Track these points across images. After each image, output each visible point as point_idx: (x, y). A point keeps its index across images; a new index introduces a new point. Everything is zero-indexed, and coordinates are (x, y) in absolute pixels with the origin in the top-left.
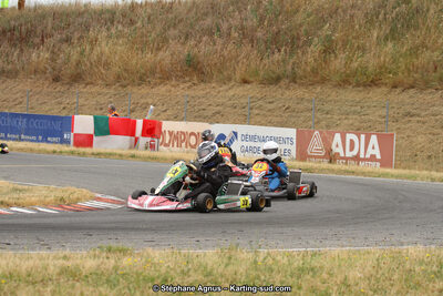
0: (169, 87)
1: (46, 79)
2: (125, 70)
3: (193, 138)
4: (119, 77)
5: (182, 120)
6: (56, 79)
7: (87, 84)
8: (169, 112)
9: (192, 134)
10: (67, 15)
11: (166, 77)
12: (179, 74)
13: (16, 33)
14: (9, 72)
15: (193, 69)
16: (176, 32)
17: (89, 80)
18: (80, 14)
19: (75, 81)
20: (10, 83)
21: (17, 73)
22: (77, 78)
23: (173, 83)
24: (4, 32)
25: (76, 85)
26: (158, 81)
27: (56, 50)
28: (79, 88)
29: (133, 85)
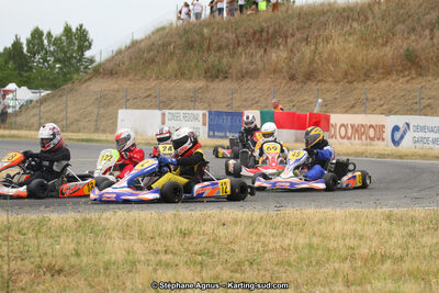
0: (389, 82)
1: (284, 78)
2: (352, 66)
3: (372, 130)
4: (346, 74)
5: (395, 114)
6: (292, 78)
7: (319, 81)
8: (384, 107)
9: (371, 126)
10: (313, 14)
11: (388, 72)
12: (400, 68)
13: (264, 34)
14: (252, 72)
15: (412, 63)
16: (403, 27)
17: (320, 78)
18: (324, 13)
19: (308, 79)
20: (252, 83)
21: (259, 72)
22: (310, 76)
23: (394, 77)
24: (254, 33)
25: (309, 82)
26: (381, 76)
27: (294, 49)
28: (312, 85)
29: (359, 82)
